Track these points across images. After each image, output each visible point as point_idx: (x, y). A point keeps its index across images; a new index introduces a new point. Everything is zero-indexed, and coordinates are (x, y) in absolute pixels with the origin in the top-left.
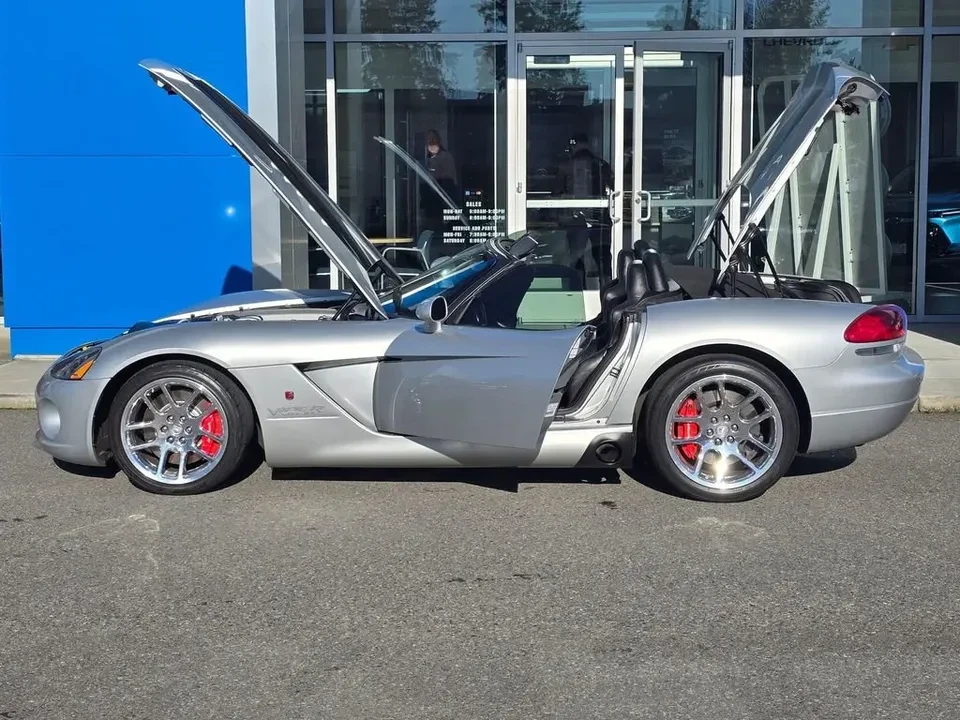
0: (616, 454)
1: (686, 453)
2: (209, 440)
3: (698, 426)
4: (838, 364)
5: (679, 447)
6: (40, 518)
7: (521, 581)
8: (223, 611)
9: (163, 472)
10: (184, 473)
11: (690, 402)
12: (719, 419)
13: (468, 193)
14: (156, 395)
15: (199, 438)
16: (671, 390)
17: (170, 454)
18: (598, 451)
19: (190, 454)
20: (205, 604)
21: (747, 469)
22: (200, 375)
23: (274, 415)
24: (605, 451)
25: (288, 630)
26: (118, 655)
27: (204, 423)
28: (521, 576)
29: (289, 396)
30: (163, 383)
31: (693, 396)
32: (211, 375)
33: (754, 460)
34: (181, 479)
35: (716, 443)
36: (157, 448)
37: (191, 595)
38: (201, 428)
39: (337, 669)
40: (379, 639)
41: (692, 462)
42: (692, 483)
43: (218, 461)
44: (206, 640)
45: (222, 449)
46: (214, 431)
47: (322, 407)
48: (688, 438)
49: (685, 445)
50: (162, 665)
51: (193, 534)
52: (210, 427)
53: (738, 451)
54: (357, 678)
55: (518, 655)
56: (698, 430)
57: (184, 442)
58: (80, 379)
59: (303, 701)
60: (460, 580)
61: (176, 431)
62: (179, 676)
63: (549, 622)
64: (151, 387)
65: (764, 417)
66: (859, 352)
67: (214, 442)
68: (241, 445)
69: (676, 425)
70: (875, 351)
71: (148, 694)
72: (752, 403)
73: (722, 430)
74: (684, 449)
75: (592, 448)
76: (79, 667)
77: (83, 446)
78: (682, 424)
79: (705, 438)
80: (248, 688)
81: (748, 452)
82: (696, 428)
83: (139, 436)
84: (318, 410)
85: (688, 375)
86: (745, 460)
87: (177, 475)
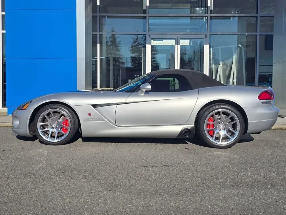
0: (189, 133)
1: (210, 133)
2: (64, 128)
3: (214, 125)
4: (256, 106)
5: (208, 131)
6: (11, 150)
7: (166, 167)
8: (69, 174)
9: (50, 138)
10: (57, 139)
11: (211, 118)
12: (221, 123)
13: (135, 75)
14: (49, 114)
15: (61, 128)
16: (206, 114)
17: (52, 133)
18: (184, 132)
19: (59, 133)
20: (63, 172)
21: (229, 138)
22: (63, 108)
23: (85, 121)
24: (186, 132)
25: (92, 180)
26: (33, 186)
27: (63, 123)
28: (166, 166)
29: (90, 115)
30: (51, 110)
31: (212, 116)
32: (66, 108)
33: (231, 136)
34: (56, 141)
35: (219, 130)
36: (48, 131)
37: (59, 170)
38: (62, 125)
39: (110, 190)
40: (123, 182)
41: (212, 136)
42: (212, 142)
43: (67, 135)
44: (64, 182)
45: (68, 131)
46: (66, 125)
47: (100, 118)
48: (211, 129)
49: (210, 131)
50: (48, 189)
51: (59, 154)
52: (65, 124)
53: (226, 133)
54: (117, 193)
55: (172, 187)
56: (214, 126)
57: (57, 129)
58: (25, 109)
59: (99, 200)
60: (146, 167)
61: (54, 125)
62: (54, 193)
63: (179, 178)
64: (47, 112)
65: (234, 122)
66: (263, 103)
67: (66, 129)
68: (74, 130)
69: (207, 125)
70: (266, 103)
71: (43, 197)
72: (230, 118)
73: (221, 126)
74: (209, 132)
75: (182, 132)
76: (19, 190)
77: (25, 130)
78: (209, 124)
79: (216, 129)
80: (79, 196)
81: (229, 133)
82: (213, 126)
83: (43, 127)
84: (99, 119)
85: (211, 109)
86: (228, 135)
87: (54, 139)
